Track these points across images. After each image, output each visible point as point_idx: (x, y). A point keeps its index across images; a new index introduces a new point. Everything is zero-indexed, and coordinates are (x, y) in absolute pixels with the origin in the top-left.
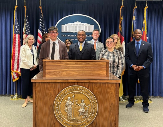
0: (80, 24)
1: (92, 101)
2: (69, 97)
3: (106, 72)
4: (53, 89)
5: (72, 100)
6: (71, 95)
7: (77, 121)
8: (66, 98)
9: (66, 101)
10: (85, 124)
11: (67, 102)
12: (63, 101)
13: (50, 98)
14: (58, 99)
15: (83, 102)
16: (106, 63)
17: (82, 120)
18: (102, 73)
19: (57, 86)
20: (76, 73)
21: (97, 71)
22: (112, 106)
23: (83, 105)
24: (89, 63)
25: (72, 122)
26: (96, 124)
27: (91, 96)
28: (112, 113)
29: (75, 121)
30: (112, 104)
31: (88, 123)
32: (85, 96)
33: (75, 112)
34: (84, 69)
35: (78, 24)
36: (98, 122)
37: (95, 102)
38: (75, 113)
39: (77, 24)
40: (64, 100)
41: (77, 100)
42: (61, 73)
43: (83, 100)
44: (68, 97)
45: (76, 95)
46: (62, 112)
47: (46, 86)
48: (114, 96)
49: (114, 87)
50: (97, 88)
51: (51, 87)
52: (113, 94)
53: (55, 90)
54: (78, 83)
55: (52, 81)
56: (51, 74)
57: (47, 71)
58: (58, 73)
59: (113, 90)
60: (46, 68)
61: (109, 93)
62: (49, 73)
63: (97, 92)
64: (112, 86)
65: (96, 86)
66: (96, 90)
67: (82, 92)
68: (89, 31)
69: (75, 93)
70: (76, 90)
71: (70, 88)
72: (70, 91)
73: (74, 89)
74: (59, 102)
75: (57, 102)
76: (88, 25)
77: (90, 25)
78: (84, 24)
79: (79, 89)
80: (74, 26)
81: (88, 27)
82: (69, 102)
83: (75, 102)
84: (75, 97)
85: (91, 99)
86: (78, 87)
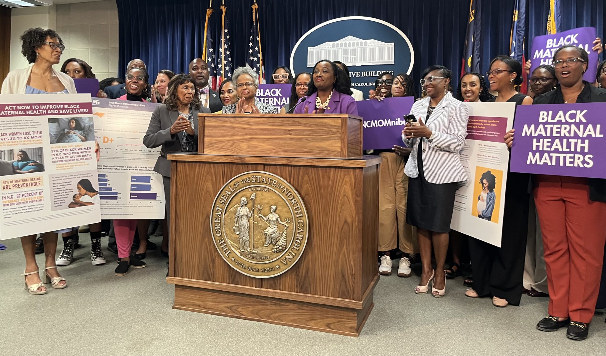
0: (356, 42)
1: (296, 209)
2: (243, 199)
4: (212, 180)
6: (248, 193)
7: (261, 259)
8: (236, 199)
9: (237, 207)
10: (278, 267)
12: (230, 206)
13: (205, 200)
15: (275, 211)
16: (340, 121)
17: (271, 257)
18: (330, 148)
19: (219, 171)
20: (271, 145)
21: (320, 142)
22: (346, 227)
23: (274, 219)
24: (298, 122)
25: (250, 258)
26: (307, 272)
27: (292, 198)
28: (345, 247)
29: (255, 258)
30: (346, 222)
31: (285, 267)
32: (278, 198)
33: (257, 235)
34: (289, 136)
35: (351, 42)
36: (310, 266)
37: (301, 213)
38: (257, 238)
39: (348, 42)
40: (232, 204)
42: (235, 144)
43: (274, 207)
44: (242, 197)
45: (259, 193)
46: (228, 232)
47: (197, 170)
48: (350, 203)
49: (350, 178)
50: (308, 180)
51: (208, 174)
52: (347, 197)
53: (216, 180)
54: (264, 165)
55: (208, 160)
56: (216, 148)
57: (208, 141)
58: (230, 146)
59: (349, 186)
60: (206, 134)
61: (339, 193)
62: (211, 144)
63: (308, 189)
64: (346, 176)
65: (307, 175)
66: (306, 186)
67: (271, 187)
68: (380, 60)
69: (256, 189)
70: (258, 182)
71: (245, 177)
72: (246, 184)
73: (254, 179)
74: (221, 209)
75: (217, 208)
76: (379, 44)
77: (384, 45)
78: (368, 43)
79: (264, 179)
80: (340, 50)
81: (377, 48)
82: (243, 209)
83: (255, 210)
84: (257, 199)
85: (293, 204)
86: (264, 175)
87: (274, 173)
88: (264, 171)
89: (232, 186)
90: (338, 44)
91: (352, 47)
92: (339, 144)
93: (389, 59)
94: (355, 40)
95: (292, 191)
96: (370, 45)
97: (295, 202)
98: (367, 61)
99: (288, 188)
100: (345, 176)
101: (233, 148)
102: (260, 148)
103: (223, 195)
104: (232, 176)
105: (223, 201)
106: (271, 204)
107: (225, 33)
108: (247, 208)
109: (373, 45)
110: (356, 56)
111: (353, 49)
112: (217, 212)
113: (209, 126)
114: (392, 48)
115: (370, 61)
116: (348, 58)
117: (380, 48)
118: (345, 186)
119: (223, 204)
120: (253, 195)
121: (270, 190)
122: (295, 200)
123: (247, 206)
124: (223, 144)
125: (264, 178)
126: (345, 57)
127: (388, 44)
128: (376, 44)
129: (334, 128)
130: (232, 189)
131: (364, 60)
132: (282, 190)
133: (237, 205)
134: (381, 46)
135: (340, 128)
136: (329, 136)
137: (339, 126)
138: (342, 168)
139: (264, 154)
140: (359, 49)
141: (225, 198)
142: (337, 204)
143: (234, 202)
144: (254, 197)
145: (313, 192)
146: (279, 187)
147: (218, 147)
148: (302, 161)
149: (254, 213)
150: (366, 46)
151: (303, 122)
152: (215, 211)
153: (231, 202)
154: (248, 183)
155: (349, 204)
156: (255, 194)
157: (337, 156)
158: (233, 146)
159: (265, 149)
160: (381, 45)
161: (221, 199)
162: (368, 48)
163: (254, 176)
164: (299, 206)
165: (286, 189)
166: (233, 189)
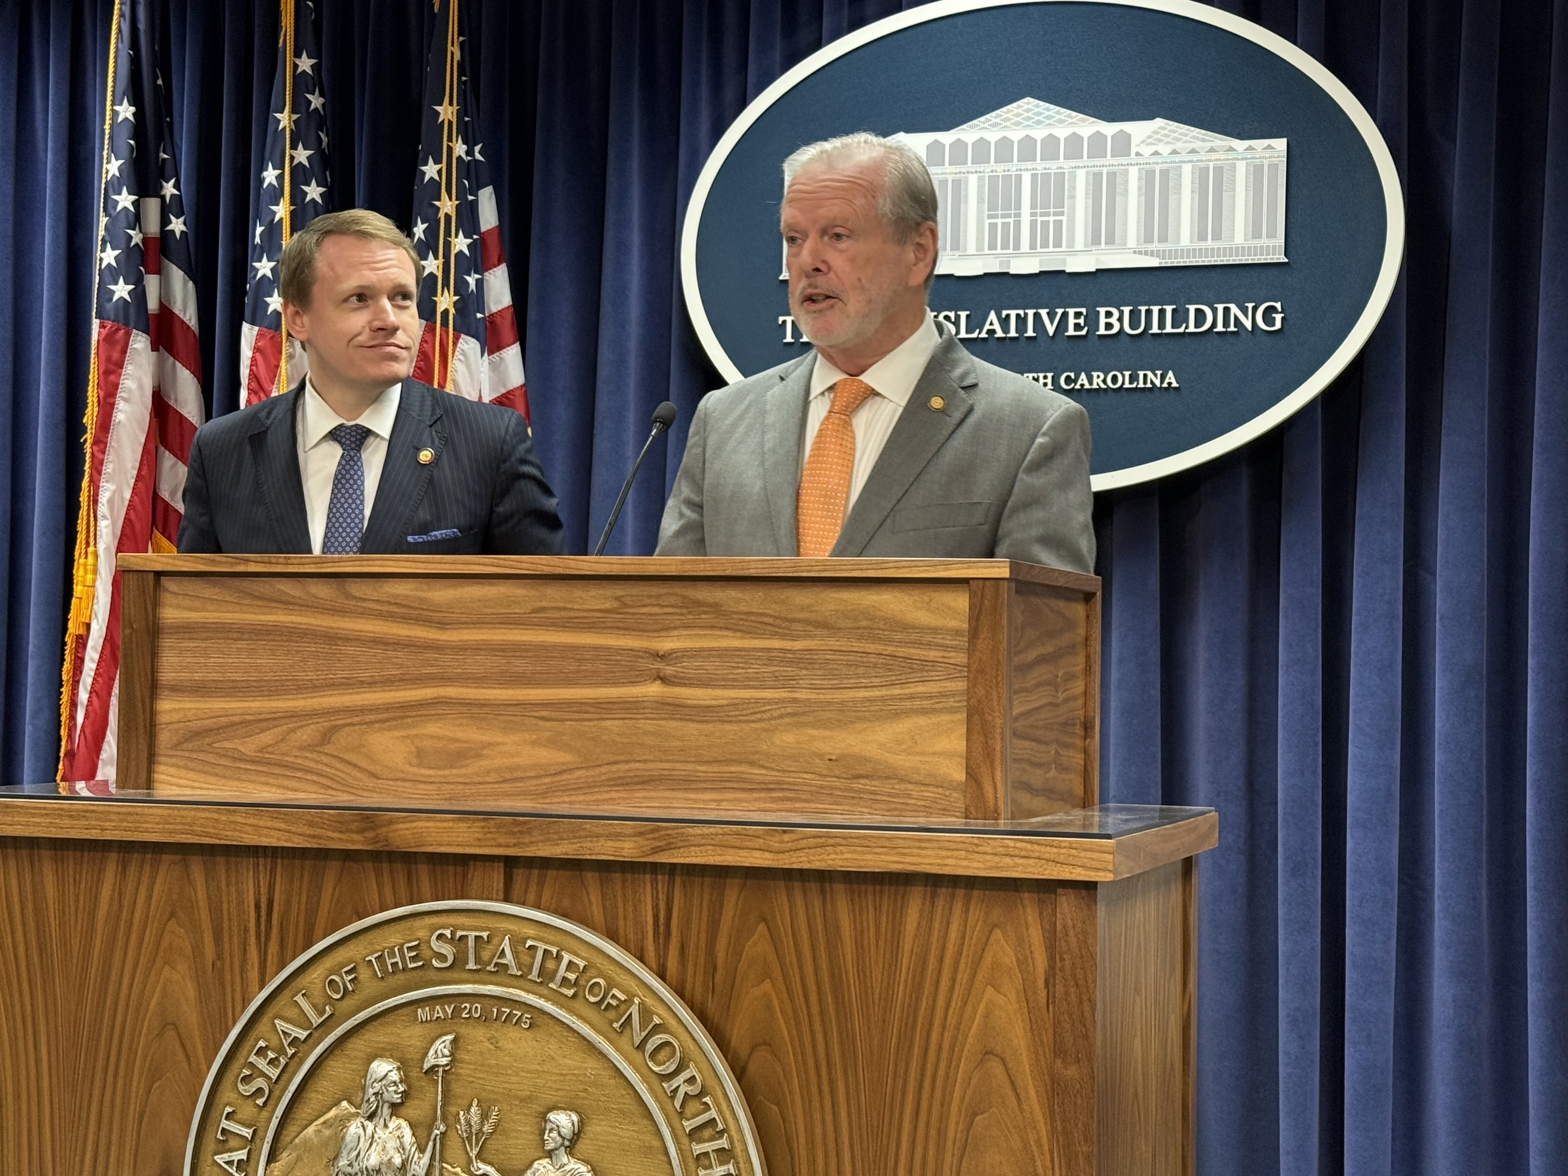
0: (1062, 133)
1: (695, 1134)
2: (382, 1067)
3: (960, 745)
4: (198, 949)
5: (417, 1109)
6: (408, 1035)
8: (339, 1069)
9: (344, 1121)
11: (354, 1128)
12: (303, 1112)
13: (154, 1077)
14: (247, 1089)
15: (572, 1145)
16: (961, 601)
18: (902, 761)
19: (241, 901)
20: (553, 743)
21: (841, 724)
24: (716, 608)
27: (671, 1067)
32: (591, 1065)
34: (657, 689)
35: (1039, 134)
39: (1016, 135)
40: (314, 1097)
41: (484, 1116)
42: (342, 739)
43: (564, 1120)
44: (371, 1058)
45: (478, 1034)
47: (106, 891)
48: (1019, 1099)
49: (1021, 943)
50: (772, 956)
51: (172, 915)
52: (1004, 1061)
53: (220, 956)
54: (510, 863)
55: (175, 832)
56: (222, 761)
57: (176, 717)
58: (310, 747)
59: (1013, 997)
60: (167, 674)
61: (955, 1037)
62: (197, 734)
63: (769, 1007)
64: (998, 933)
65: (762, 927)
66: (757, 991)
67: (547, 999)
68: (1202, 237)
69: (457, 1012)
70: (471, 965)
71: (392, 938)
72: (401, 978)
73: (447, 950)
74: (247, 1132)
75: (225, 1124)
76: (1197, 145)
77: (1231, 149)
78: (1134, 142)
79: (508, 951)
80: (973, 180)
81: (1187, 169)
82: (380, 1132)
83: (452, 1134)
84: (463, 1070)
85: (677, 1104)
86: (505, 925)
87: (565, 915)
88: (507, 899)
89: (317, 993)
90: (959, 145)
91: (1040, 166)
92: (956, 742)
93: (1257, 235)
94: (1061, 121)
95: (672, 1022)
96: (1147, 151)
97: (693, 1090)
98: (1132, 242)
99: (649, 1001)
100: (991, 932)
101: (325, 759)
102: (485, 763)
103: (261, 1043)
104: (318, 931)
105: (260, 1082)
106: (548, 1098)
107: (299, 78)
108: (404, 1124)
109: (1165, 150)
110: (1064, 218)
111: (1046, 176)
112: (223, 1146)
113: (186, 630)
114: (1273, 167)
115: (1151, 247)
116: (1018, 224)
117: (1203, 173)
118: (990, 990)
119: (260, 1102)
120: (442, 1045)
121: (540, 1020)
122: (691, 1080)
123: (403, 1111)
124: (267, 738)
125: (506, 944)
126: (999, 221)
127: (1250, 148)
128: (1178, 146)
129: (929, 645)
130: (314, 1006)
131: (1110, 241)
132: (612, 1015)
133: (345, 1104)
134: (1214, 156)
135: (963, 642)
136: (896, 691)
137: (957, 633)
138: (970, 883)
139: (507, 795)
140: (1081, 174)
141: (271, 1062)
142: (945, 1104)
143: (324, 1086)
144: (444, 1061)
145: (798, 1024)
146: (592, 999)
147: (240, 758)
148: (732, 840)
149: (449, 1155)
150: (1124, 160)
151: (743, 608)
152: (209, 1145)
153: (311, 1086)
154: (409, 975)
155: (1012, 1101)
156: (454, 1042)
157: (945, 812)
158: (328, 749)
159: (518, 768)
160: (1212, 150)
161: (246, 1072)
162: (1133, 172)
163: (448, 933)
164: (713, 1113)
165: (634, 1010)
166: (321, 1012)
